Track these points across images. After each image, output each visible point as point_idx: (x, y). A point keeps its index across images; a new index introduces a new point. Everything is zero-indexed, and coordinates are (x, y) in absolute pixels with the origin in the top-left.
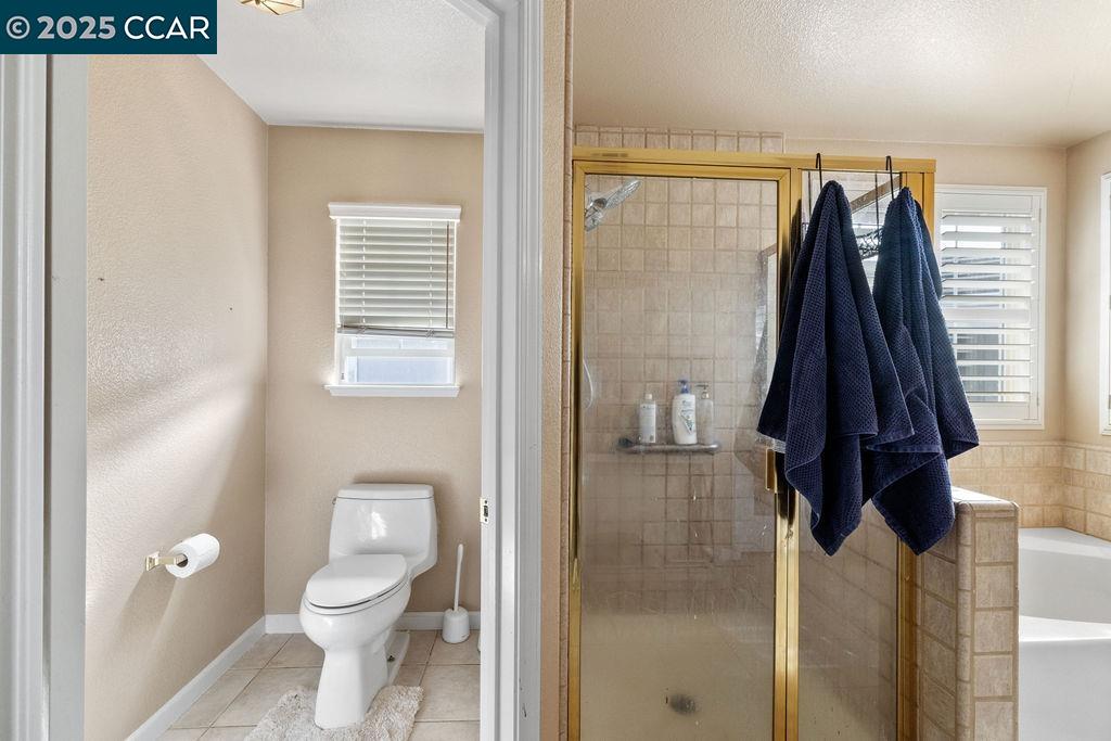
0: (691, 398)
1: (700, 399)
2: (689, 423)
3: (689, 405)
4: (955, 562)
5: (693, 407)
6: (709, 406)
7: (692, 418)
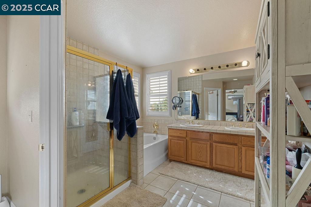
0: (77, 113)
1: (80, 113)
2: (77, 120)
3: (77, 114)
4: (137, 138)
5: (78, 115)
6: (82, 114)
7: (78, 118)
